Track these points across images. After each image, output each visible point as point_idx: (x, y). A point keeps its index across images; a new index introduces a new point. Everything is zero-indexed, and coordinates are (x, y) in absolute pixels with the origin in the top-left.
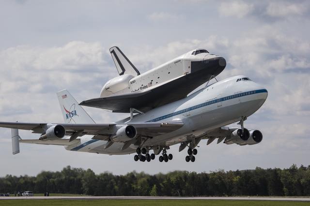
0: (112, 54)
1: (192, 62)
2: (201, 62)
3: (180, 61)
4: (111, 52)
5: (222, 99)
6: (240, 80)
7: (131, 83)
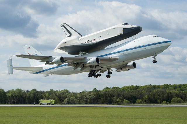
0: (63, 27)
1: (124, 29)
2: (129, 28)
3: (116, 28)
4: (62, 26)
5: (147, 46)
6: (155, 36)
7: (81, 40)
